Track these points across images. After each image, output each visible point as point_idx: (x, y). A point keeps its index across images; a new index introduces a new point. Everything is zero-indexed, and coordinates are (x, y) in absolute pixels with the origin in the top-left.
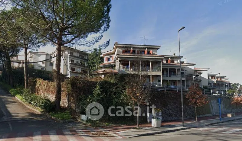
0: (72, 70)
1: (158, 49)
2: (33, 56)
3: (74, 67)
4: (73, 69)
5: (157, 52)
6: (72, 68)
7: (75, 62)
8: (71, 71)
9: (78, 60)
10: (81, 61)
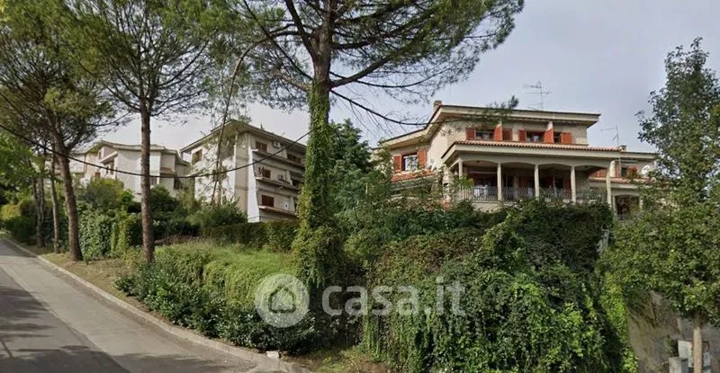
0: (263, 204)
1: (589, 124)
2: (116, 159)
3: (272, 195)
4: (266, 201)
5: (585, 137)
6: (263, 197)
7: (274, 176)
8: (263, 207)
9: (285, 170)
10: (291, 173)
